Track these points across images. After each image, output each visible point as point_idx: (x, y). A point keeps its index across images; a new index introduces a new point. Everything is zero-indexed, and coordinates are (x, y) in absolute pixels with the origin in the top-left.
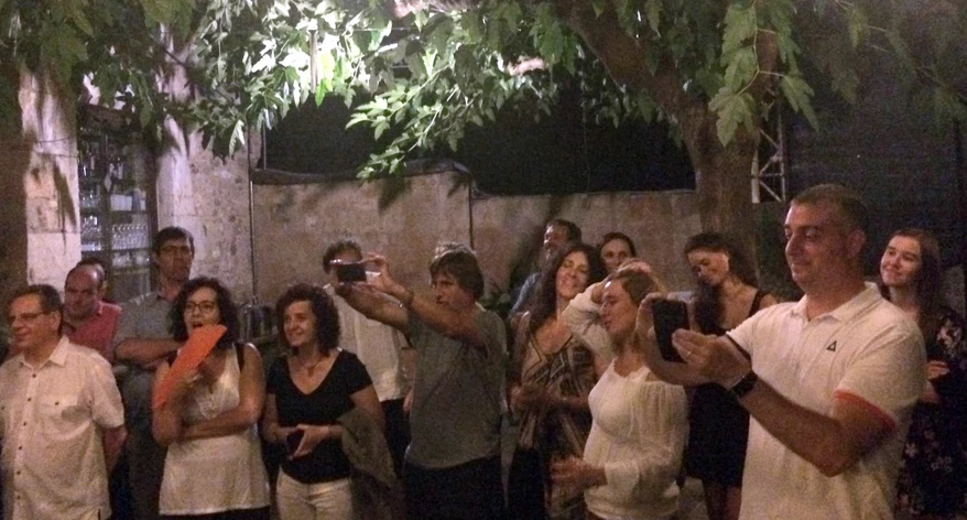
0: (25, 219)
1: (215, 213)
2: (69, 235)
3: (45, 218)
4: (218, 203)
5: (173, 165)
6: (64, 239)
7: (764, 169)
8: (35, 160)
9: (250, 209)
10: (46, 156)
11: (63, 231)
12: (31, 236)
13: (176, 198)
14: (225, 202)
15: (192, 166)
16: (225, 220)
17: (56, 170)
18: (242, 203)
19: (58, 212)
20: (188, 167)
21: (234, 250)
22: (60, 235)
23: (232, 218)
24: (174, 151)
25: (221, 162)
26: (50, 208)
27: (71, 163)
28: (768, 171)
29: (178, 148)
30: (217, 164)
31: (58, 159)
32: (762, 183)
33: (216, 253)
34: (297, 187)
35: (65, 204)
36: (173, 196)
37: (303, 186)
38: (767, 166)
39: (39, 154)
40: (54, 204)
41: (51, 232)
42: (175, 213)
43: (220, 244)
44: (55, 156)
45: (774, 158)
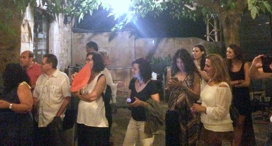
0: (20, 39)
1: (64, 40)
2: (31, 44)
3: (25, 39)
4: (64, 37)
5: (54, 26)
6: (29, 45)
7: (210, 33)
8: (24, 22)
9: (71, 40)
10: (26, 21)
11: (29, 43)
12: (22, 44)
13: (55, 35)
14: (66, 37)
15: (59, 26)
16: (66, 42)
17: (28, 25)
18: (69, 38)
19: (28, 37)
20: (58, 27)
21: (67, 51)
22: (29, 44)
23: (67, 42)
24: (55, 22)
25: (65, 25)
26: (27, 36)
27: (32, 23)
28: (211, 34)
29: (56, 21)
30: (64, 26)
31: (29, 22)
32: (210, 37)
33: (63, 52)
34: (85, 34)
35: (30, 35)
36: (54, 34)
37: (87, 33)
38: (211, 32)
39: (25, 20)
40: (27, 35)
41: (27, 43)
42: (54, 39)
43: (64, 49)
44: (28, 21)
45: (213, 30)
